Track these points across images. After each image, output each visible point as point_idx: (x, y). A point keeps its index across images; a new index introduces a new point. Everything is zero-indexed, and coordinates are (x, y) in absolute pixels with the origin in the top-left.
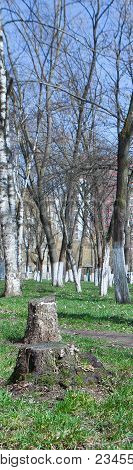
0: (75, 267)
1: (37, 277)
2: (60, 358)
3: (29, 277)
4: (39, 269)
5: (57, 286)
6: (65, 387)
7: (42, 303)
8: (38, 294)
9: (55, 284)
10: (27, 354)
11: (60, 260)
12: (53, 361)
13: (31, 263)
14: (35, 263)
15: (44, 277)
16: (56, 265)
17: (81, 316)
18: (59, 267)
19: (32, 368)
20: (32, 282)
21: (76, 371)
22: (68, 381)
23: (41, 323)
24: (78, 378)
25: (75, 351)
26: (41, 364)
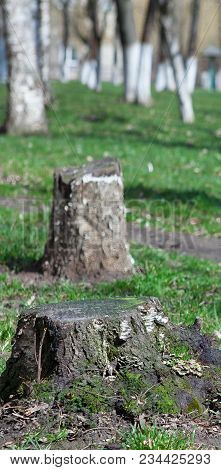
0: (178, 61)
1: (88, 77)
2: (119, 342)
3: (69, 75)
4: (94, 55)
5: (136, 102)
6: (130, 418)
7: (87, 179)
8: (87, 127)
9: (130, 97)
10: (38, 330)
11: (144, 40)
12: (101, 349)
13: (74, 41)
14: (85, 41)
15: (106, 75)
16: (135, 50)
17: (188, 196)
18: (141, 56)
19: (51, 366)
20: (77, 87)
21: (158, 374)
22: (138, 403)
23: (83, 226)
24: (164, 394)
25: (157, 324)
26: (72, 357)
